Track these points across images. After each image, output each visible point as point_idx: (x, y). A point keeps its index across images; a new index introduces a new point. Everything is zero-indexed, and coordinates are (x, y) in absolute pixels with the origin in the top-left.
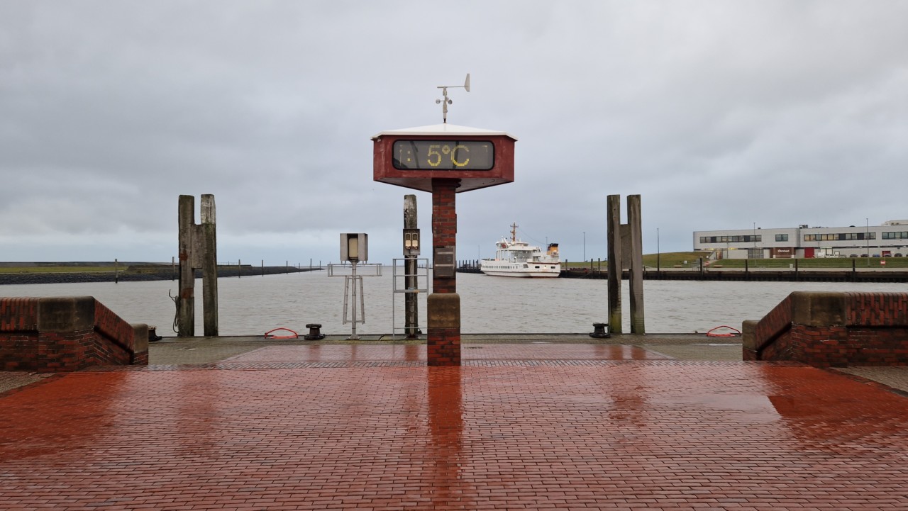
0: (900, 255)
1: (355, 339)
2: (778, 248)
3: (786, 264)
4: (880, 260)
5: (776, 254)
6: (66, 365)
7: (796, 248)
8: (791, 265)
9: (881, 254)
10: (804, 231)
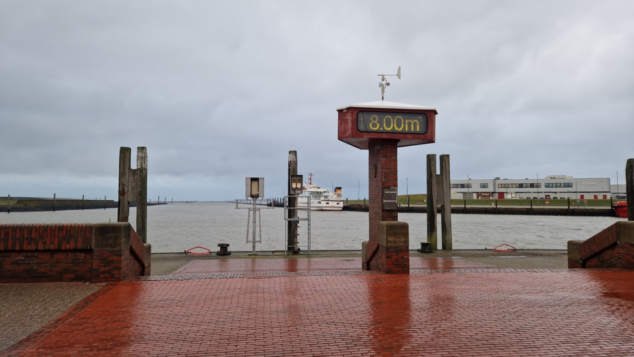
0: (557, 198)
1: (255, 255)
2: (481, 193)
3: (489, 202)
4: (545, 201)
5: (481, 196)
6: (115, 276)
7: (493, 193)
8: (493, 204)
9: (544, 197)
10: (498, 182)
